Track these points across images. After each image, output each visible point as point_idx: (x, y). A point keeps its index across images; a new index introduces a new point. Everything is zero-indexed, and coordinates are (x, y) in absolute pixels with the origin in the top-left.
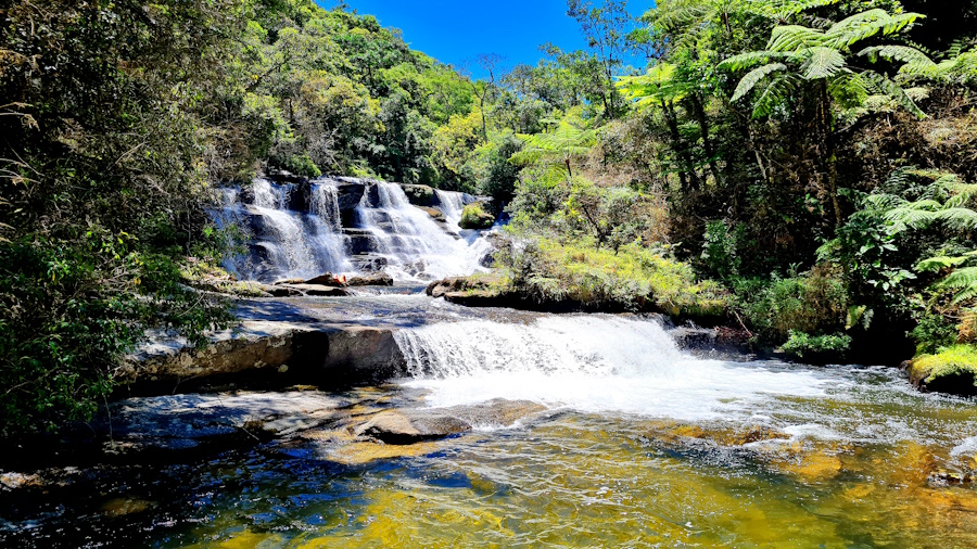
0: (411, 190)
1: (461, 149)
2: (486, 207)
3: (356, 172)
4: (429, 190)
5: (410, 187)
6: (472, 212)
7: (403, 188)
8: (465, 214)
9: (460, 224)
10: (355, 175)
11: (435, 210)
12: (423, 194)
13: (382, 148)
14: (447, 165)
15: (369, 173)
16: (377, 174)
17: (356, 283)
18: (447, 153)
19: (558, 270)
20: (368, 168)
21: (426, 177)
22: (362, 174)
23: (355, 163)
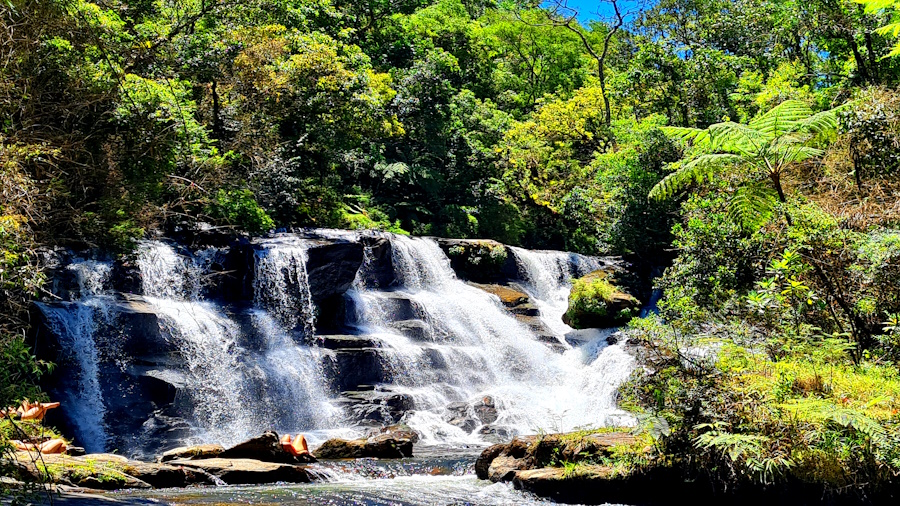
0: (461, 249)
1: (562, 163)
2: (619, 280)
3: (350, 217)
4: (498, 249)
5: (458, 244)
6: (590, 292)
7: (445, 247)
8: (576, 297)
9: (566, 319)
10: (346, 226)
11: (512, 291)
12: (486, 257)
13: (401, 167)
14: (535, 197)
15: (376, 218)
16: (392, 221)
17: (335, 452)
18: (534, 172)
19: (762, 415)
20: (373, 210)
21: (493, 223)
22: (361, 224)
23: (347, 201)
